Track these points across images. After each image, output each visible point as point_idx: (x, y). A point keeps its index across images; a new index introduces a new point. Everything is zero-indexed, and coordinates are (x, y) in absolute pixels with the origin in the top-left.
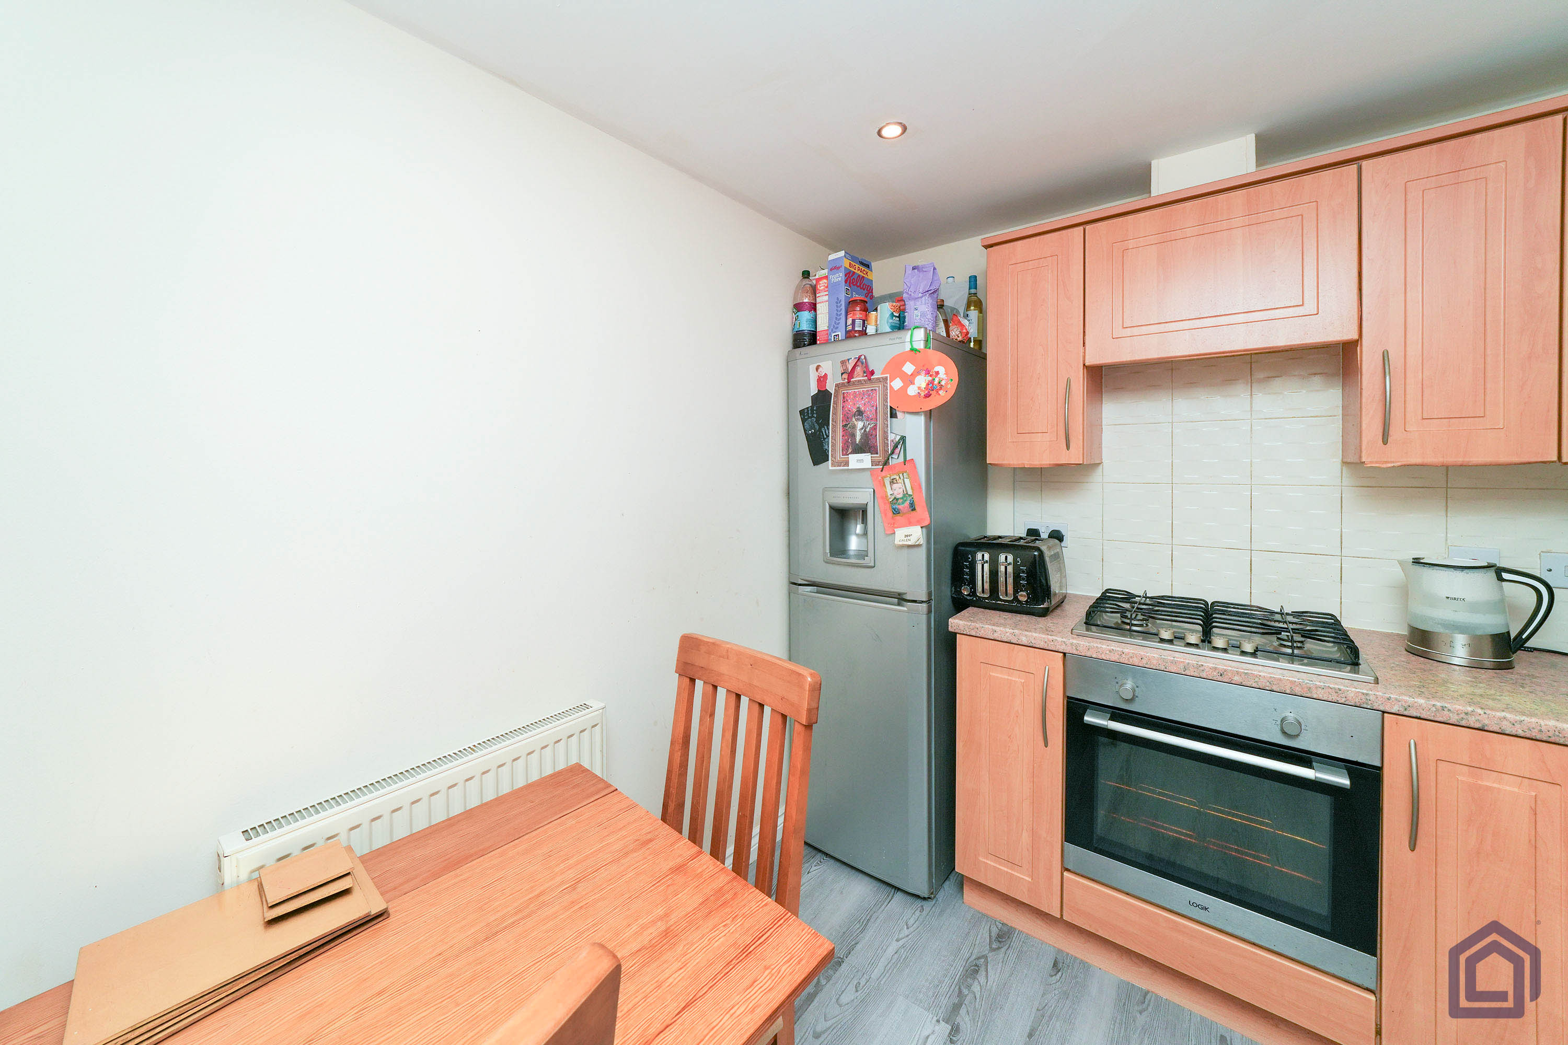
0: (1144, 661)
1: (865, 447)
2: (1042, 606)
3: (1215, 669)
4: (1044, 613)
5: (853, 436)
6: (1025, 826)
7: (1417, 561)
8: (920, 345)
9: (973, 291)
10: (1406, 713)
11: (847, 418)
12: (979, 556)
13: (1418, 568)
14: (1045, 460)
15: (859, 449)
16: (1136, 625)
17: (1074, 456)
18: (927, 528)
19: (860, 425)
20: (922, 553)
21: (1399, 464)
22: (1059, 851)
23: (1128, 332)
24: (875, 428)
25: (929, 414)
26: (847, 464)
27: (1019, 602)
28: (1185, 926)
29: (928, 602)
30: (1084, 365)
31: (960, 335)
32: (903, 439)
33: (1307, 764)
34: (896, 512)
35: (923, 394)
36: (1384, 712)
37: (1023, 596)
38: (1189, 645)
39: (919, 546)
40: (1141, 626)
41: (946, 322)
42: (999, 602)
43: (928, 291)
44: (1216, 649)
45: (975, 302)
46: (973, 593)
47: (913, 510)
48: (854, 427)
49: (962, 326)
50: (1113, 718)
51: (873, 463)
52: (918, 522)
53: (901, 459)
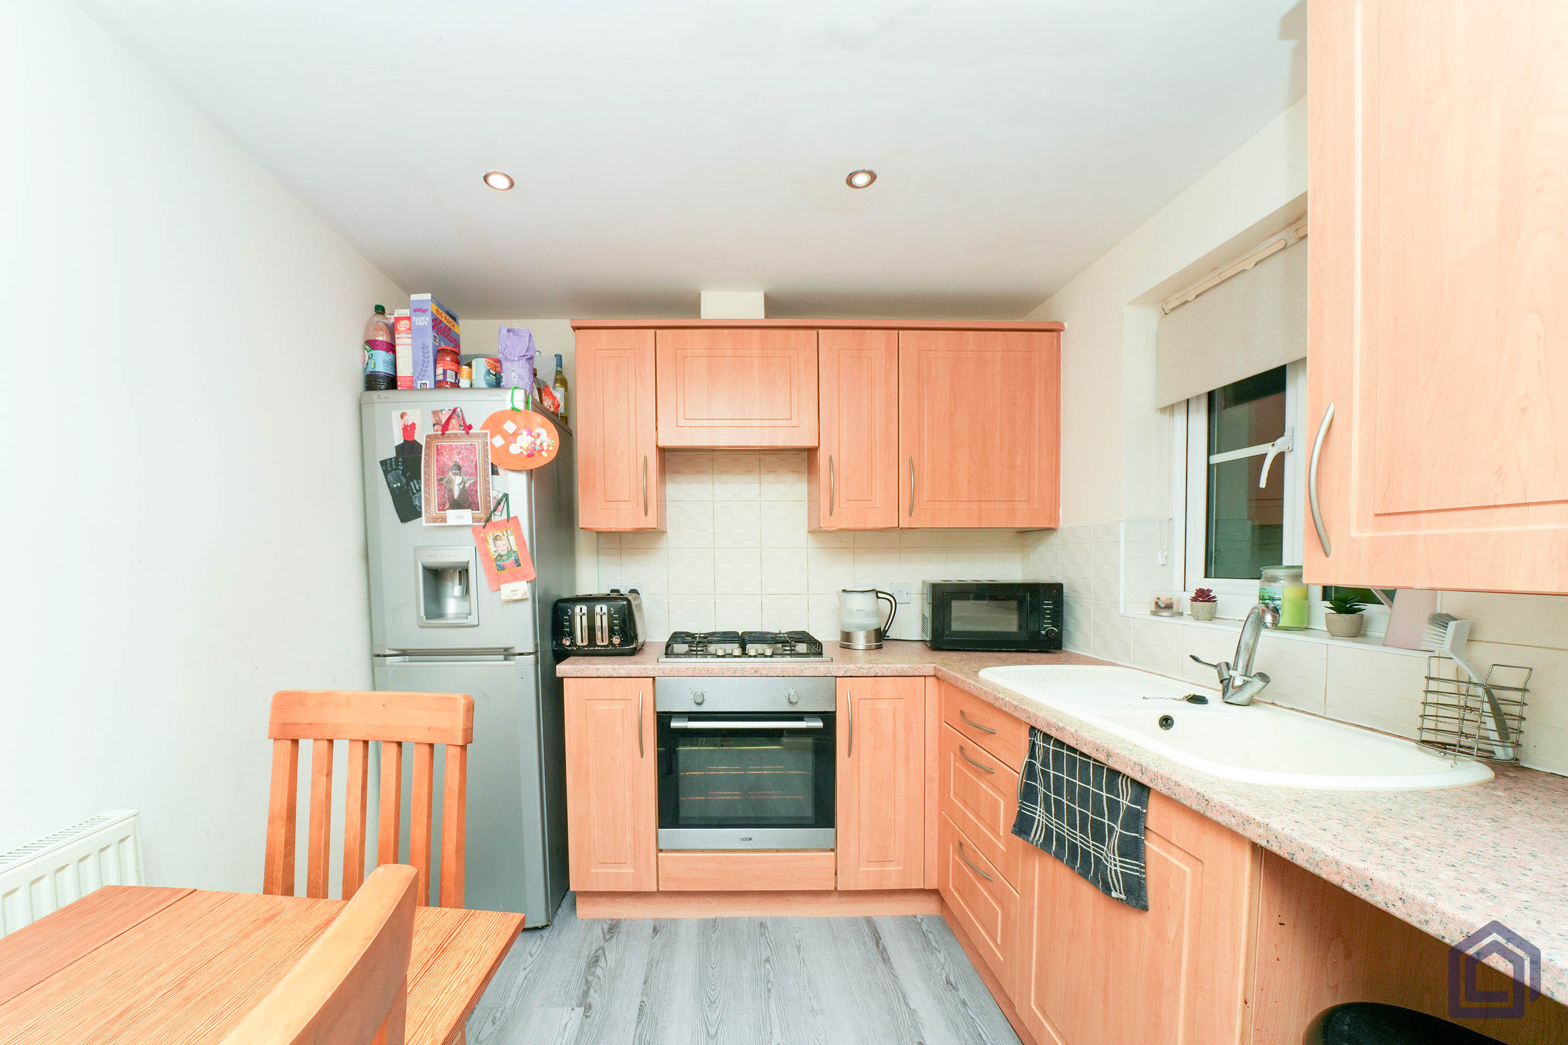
0: (709, 672)
1: (464, 502)
2: (632, 646)
3: (752, 668)
4: (633, 652)
5: (451, 491)
6: (628, 829)
7: (844, 591)
8: (520, 405)
9: (559, 369)
10: (846, 675)
11: (442, 472)
12: (577, 609)
13: (845, 594)
14: (627, 524)
15: (457, 505)
16: (699, 651)
17: (650, 522)
18: (532, 583)
19: (458, 479)
20: (528, 606)
21: (837, 528)
22: (655, 838)
23: (688, 423)
24: (475, 483)
25: (530, 473)
26: (444, 519)
27: (614, 645)
28: (738, 857)
29: (535, 653)
30: (657, 446)
31: (552, 406)
32: (506, 496)
33: (801, 719)
34: (501, 568)
35: (525, 453)
36: (836, 677)
37: (616, 640)
38: (735, 656)
39: (526, 599)
40: (703, 650)
41: (539, 390)
42: (596, 648)
43: (524, 356)
44: (750, 656)
45: (562, 380)
46: (573, 643)
47: (518, 566)
48: (450, 481)
49: (554, 398)
50: (690, 720)
51: (475, 519)
52: (524, 577)
53: (505, 516)
